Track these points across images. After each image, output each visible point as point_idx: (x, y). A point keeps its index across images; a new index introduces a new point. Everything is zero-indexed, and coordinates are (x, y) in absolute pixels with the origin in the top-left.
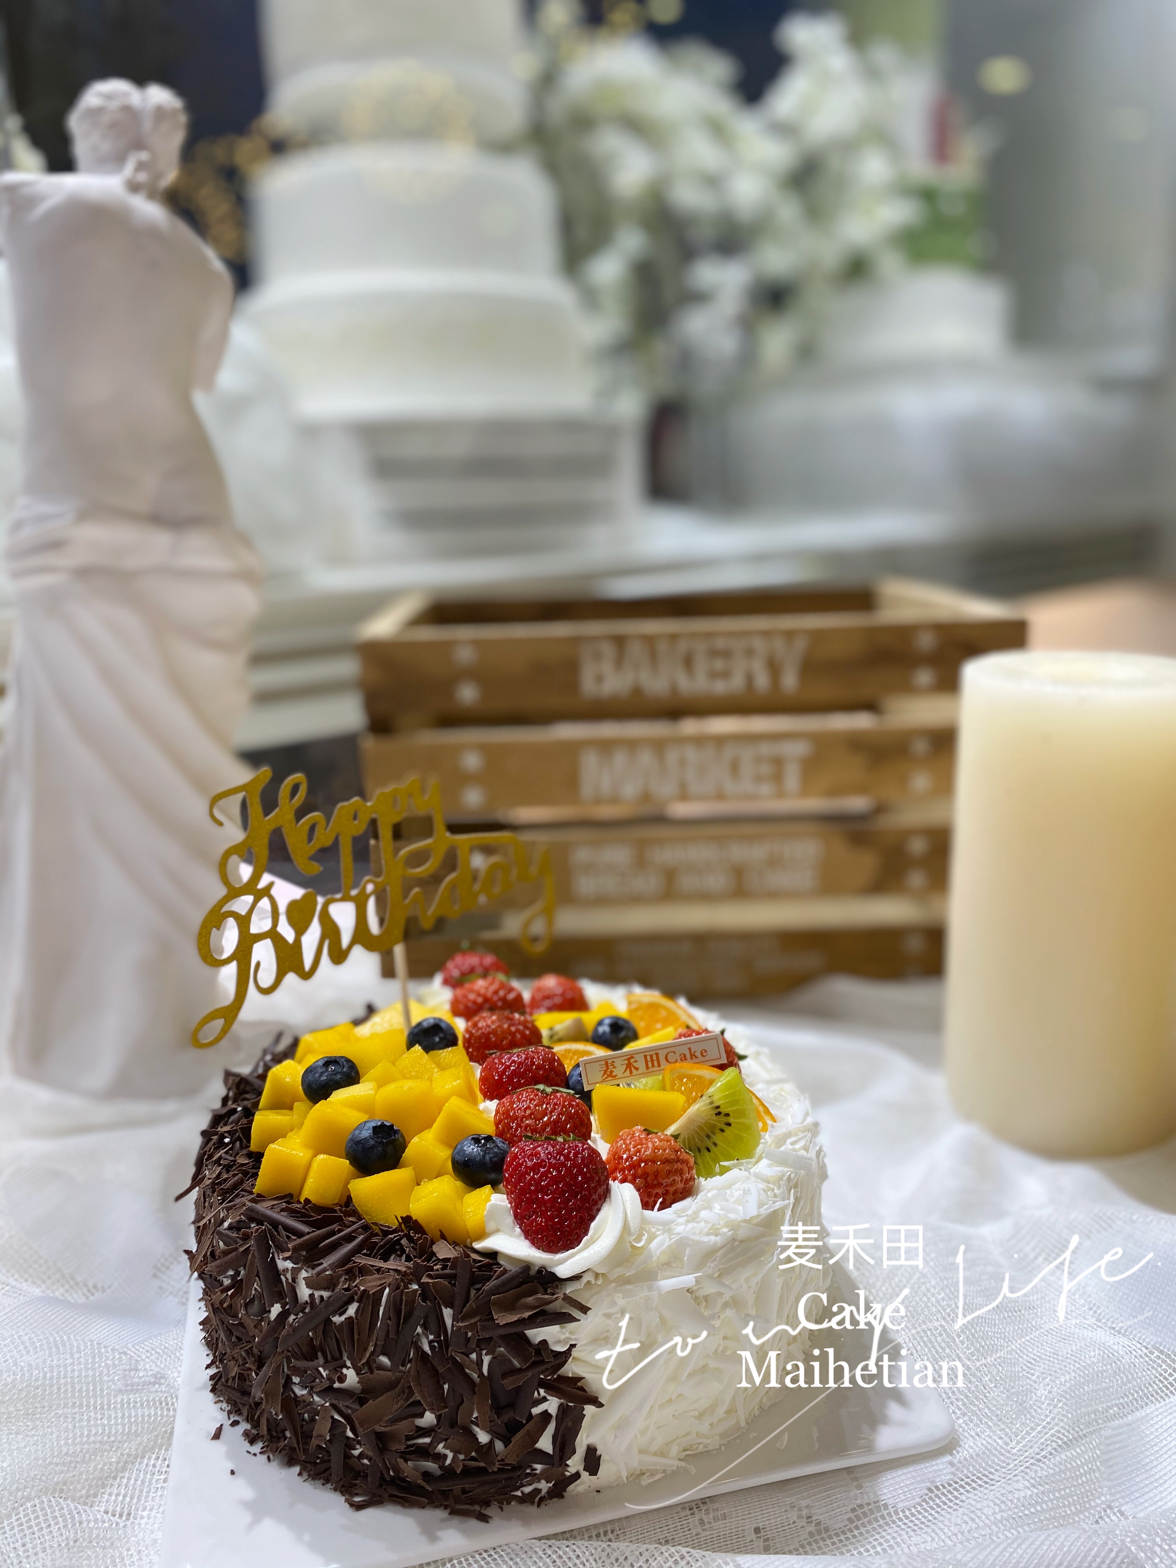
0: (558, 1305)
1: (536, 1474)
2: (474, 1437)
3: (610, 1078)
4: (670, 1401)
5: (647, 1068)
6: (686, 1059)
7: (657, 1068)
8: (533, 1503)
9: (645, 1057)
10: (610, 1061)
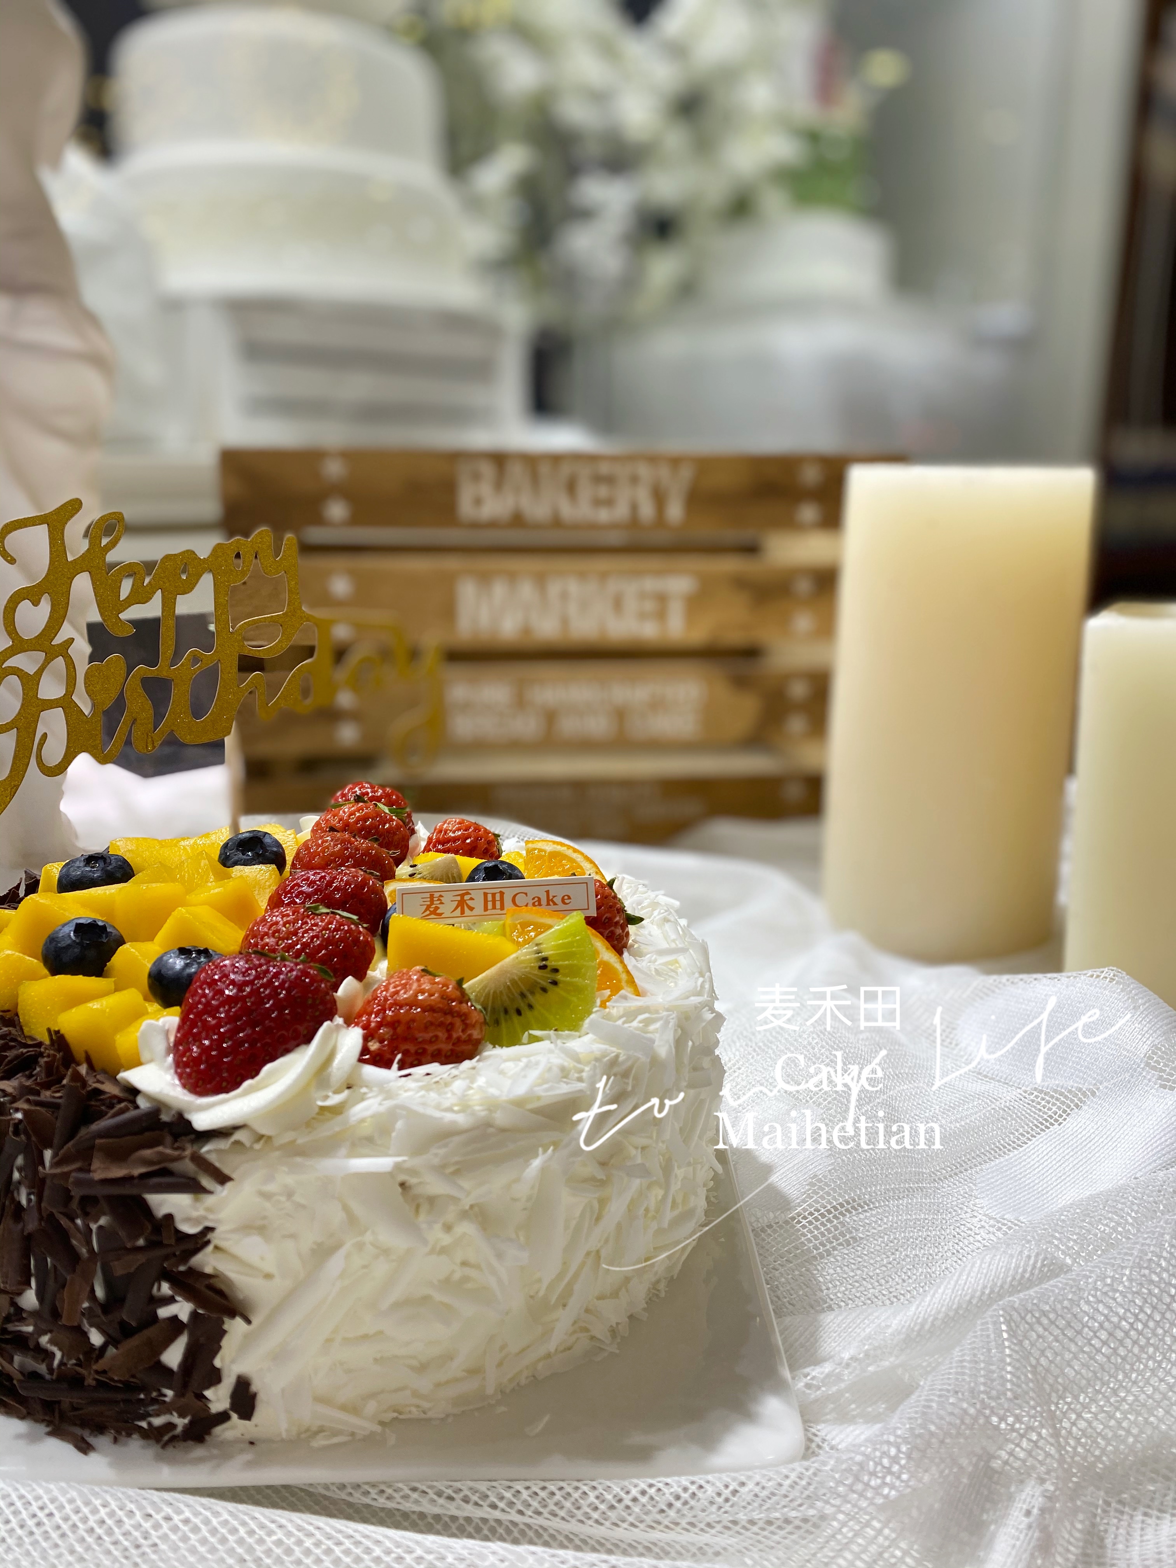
0: (187, 1166)
1: (164, 1402)
2: (85, 1336)
3: (433, 916)
4: (365, 1337)
5: (486, 909)
6: (540, 905)
7: (499, 912)
8: (158, 1441)
9: (486, 895)
10: (437, 895)
